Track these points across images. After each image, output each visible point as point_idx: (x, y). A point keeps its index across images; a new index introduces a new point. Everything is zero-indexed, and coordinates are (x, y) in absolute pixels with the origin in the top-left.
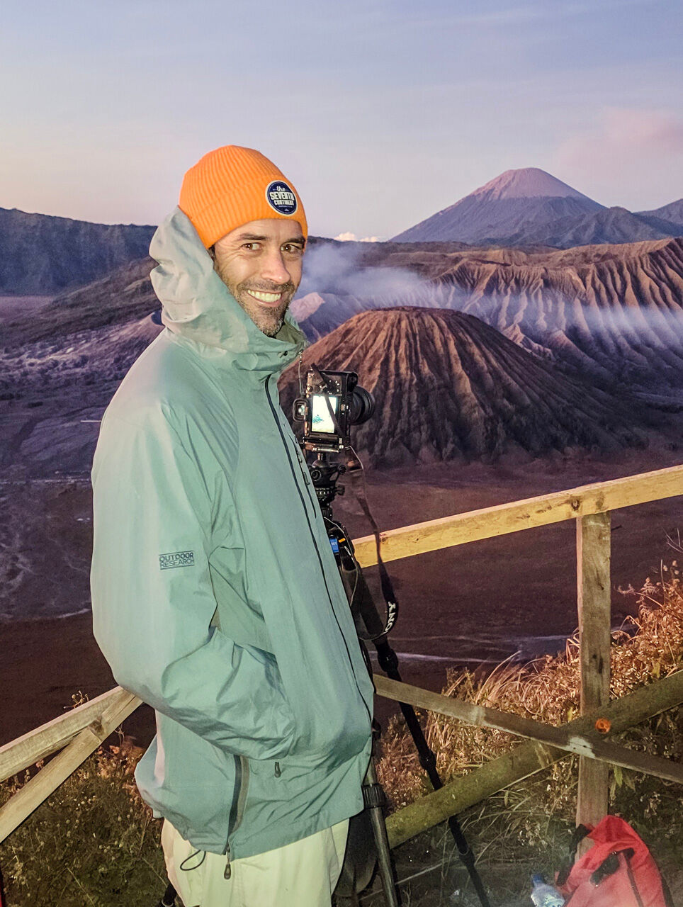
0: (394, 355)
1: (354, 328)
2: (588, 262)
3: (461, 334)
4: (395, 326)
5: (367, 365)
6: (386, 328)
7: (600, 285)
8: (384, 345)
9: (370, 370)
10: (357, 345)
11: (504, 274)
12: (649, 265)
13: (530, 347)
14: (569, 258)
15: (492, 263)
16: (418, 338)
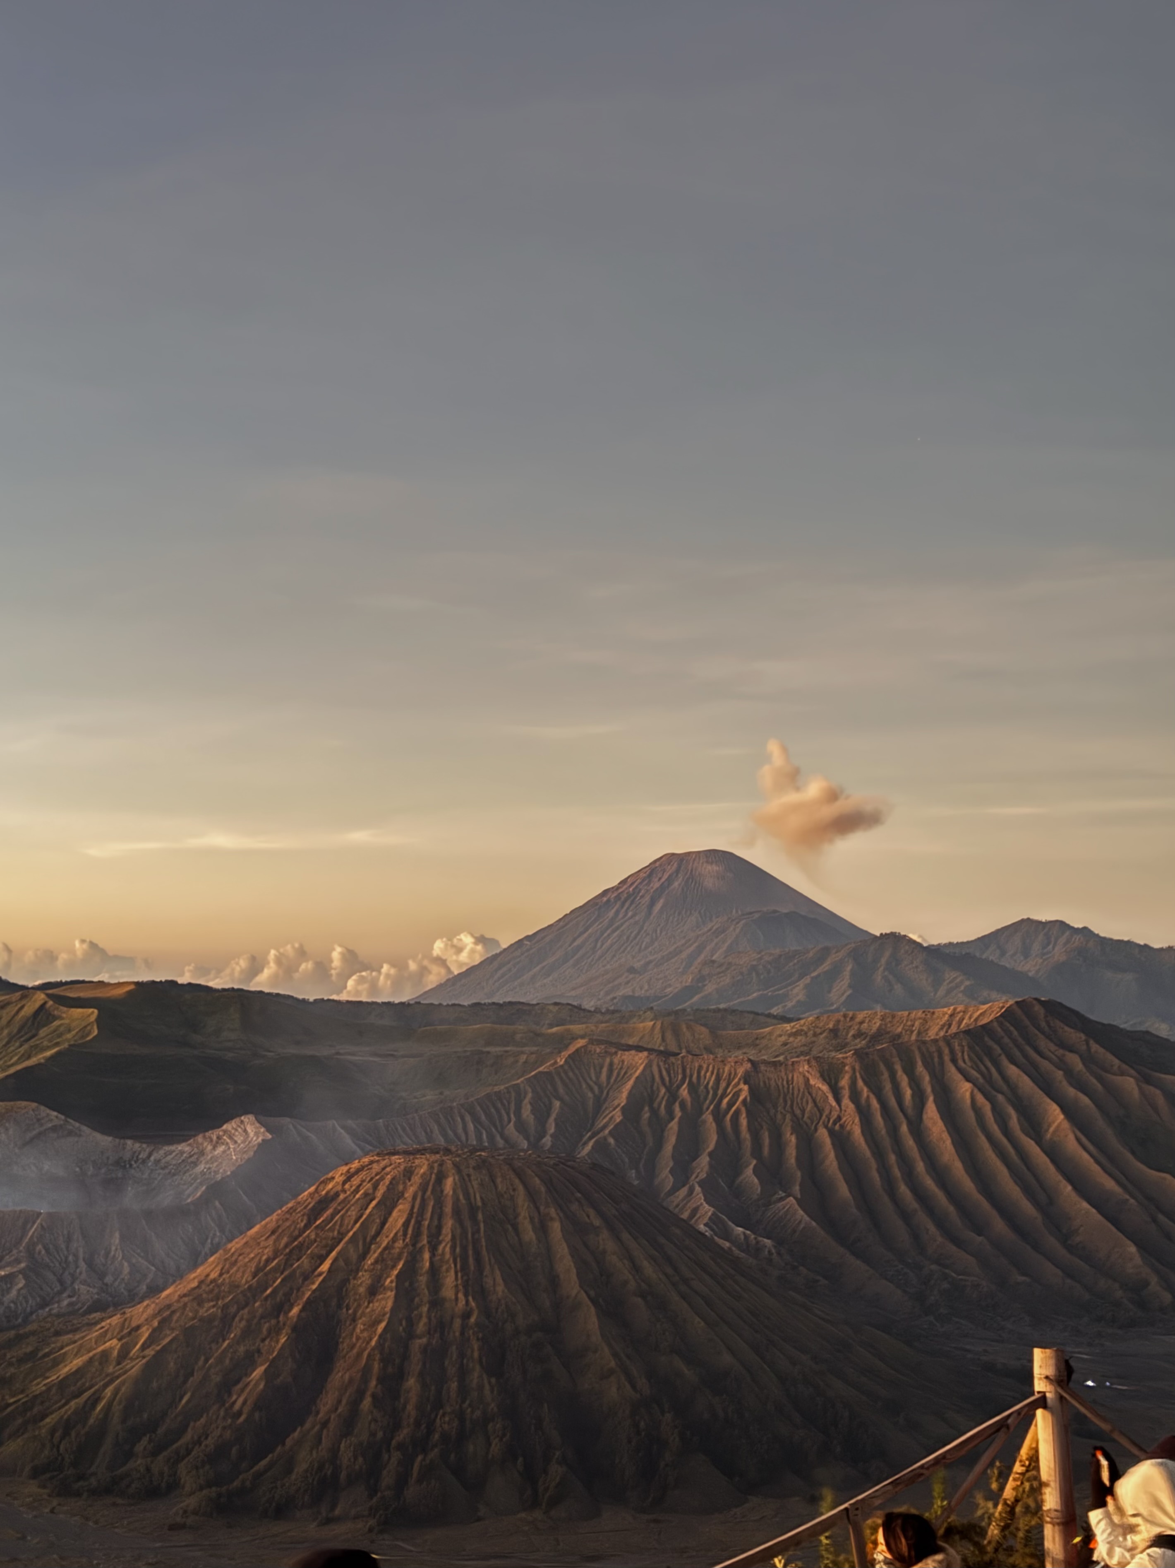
0: (427, 1256)
1: (337, 1195)
2: (841, 1047)
3: (574, 1207)
4: (430, 1188)
5: (364, 1279)
6: (409, 1194)
7: (868, 1097)
8: (405, 1234)
9: (373, 1291)
10: (342, 1235)
11: (664, 1073)
12: (966, 1057)
13: (727, 1235)
14: (801, 1040)
15: (639, 1048)
16: (480, 1216)
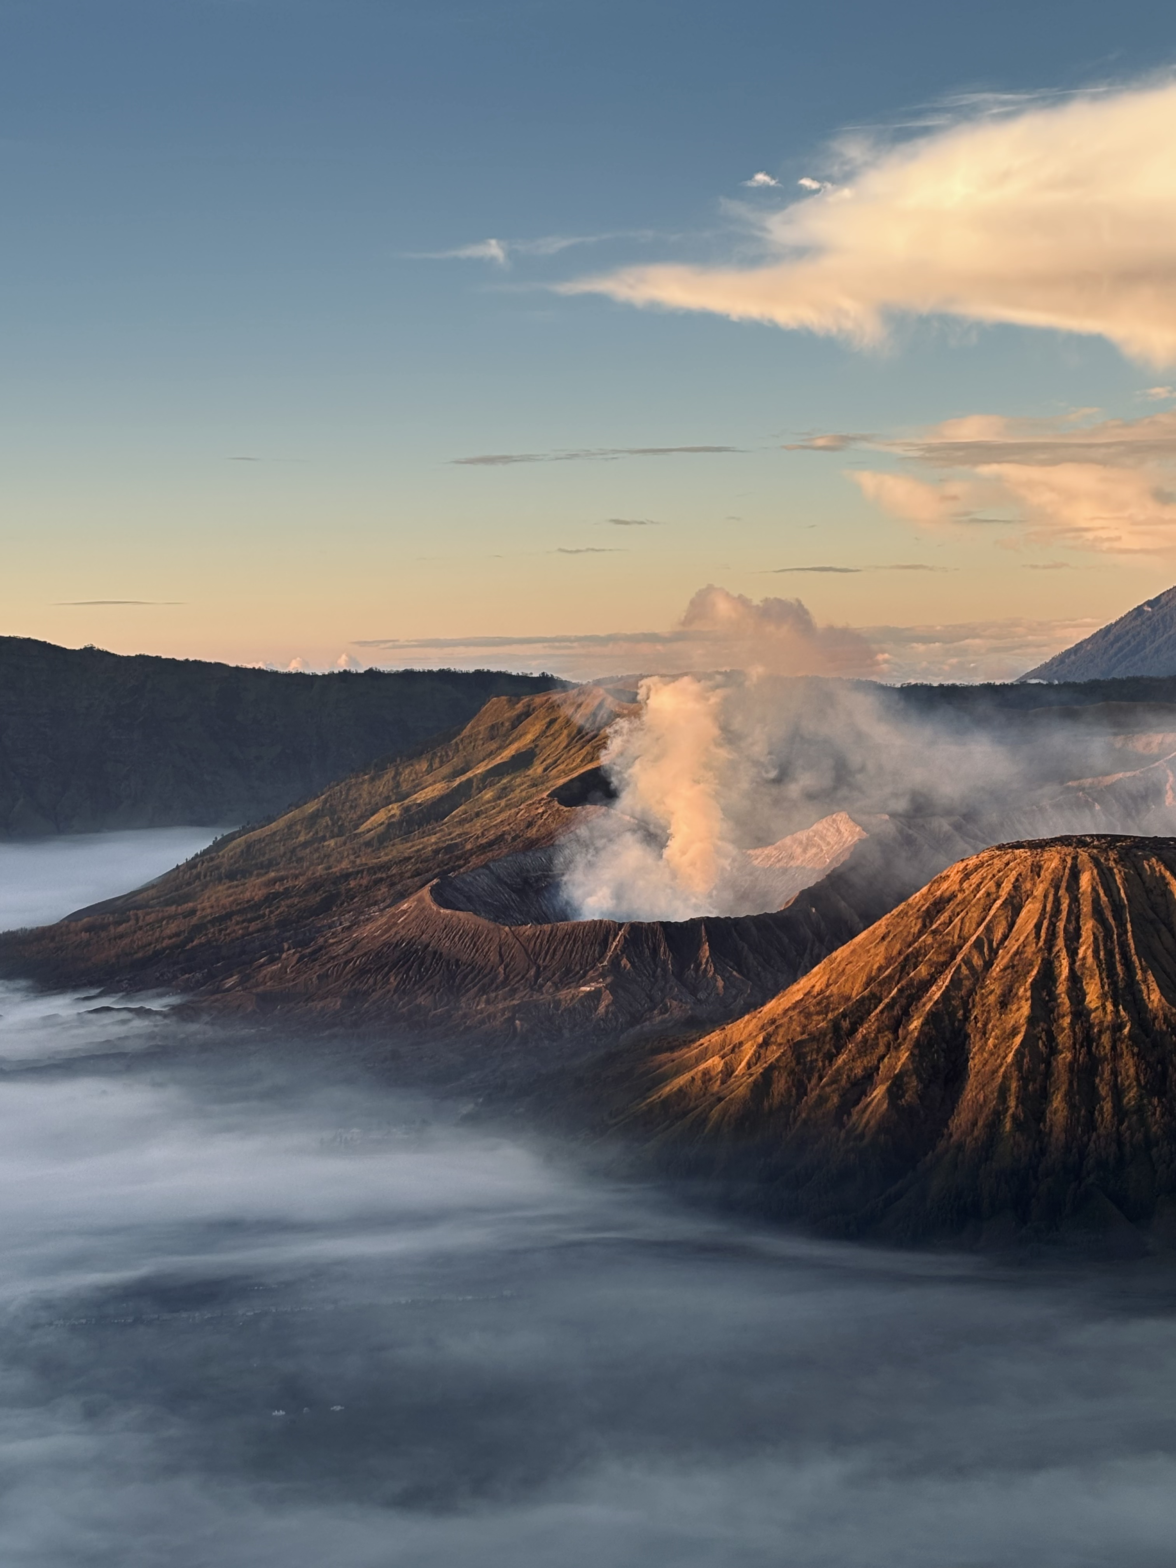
0: (1065, 963)
1: (953, 896)
5: (993, 988)
8: (1037, 937)
9: (1005, 1002)
10: (964, 939)
16: (1126, 914)
